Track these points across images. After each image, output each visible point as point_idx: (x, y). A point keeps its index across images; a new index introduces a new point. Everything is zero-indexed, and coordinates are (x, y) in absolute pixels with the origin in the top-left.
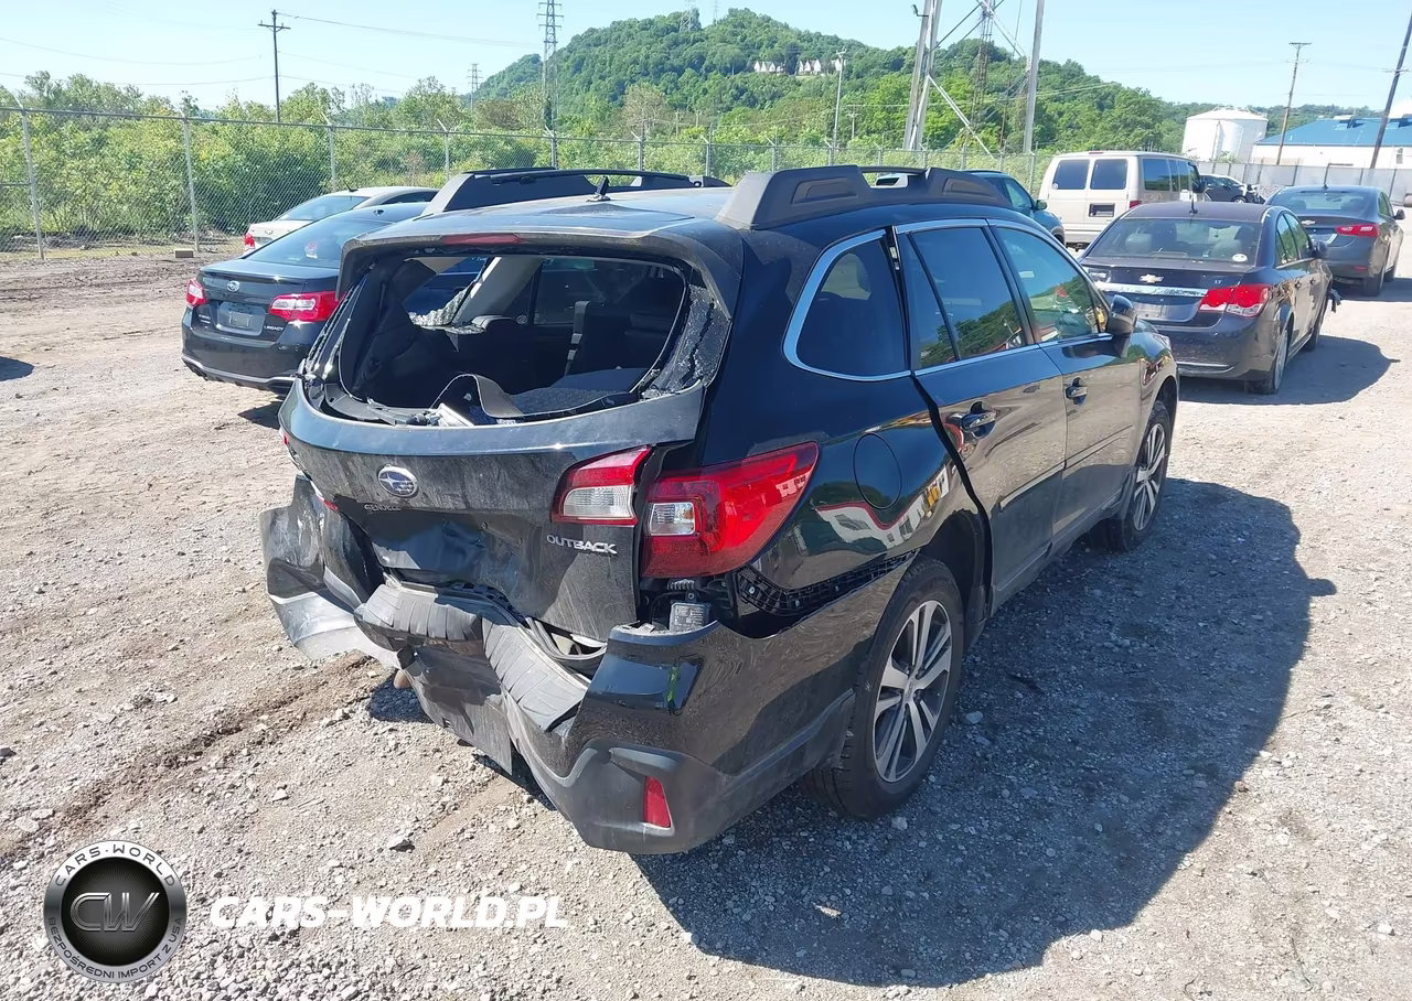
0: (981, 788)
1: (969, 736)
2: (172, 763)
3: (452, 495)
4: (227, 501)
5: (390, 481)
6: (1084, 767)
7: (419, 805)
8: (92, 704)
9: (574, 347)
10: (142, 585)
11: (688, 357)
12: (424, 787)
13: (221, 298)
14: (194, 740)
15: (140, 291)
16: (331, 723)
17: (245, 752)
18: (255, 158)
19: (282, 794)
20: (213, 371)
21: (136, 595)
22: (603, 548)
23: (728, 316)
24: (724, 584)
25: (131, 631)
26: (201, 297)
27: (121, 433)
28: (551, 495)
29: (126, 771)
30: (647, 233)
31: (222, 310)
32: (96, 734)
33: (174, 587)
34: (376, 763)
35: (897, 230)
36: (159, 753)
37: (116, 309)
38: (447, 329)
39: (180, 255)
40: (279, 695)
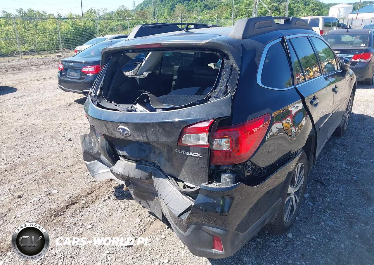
0: (314, 221)
1: (306, 202)
2: (57, 215)
3: (142, 136)
4: (72, 127)
5: (121, 131)
6: (346, 213)
7: (133, 230)
8: (33, 195)
9: (174, 80)
10: (48, 155)
11: (225, 85)
12: (134, 223)
13: (68, 68)
14: (63, 207)
15: (48, 67)
16: (104, 200)
17: (78, 211)
18: (77, 29)
19: (90, 226)
20: (66, 89)
21: (46, 157)
22: (196, 155)
23: (238, 69)
24: (240, 167)
25: (44, 169)
26: (62, 68)
27: (43, 107)
28: (178, 137)
29: (42, 218)
30: (207, 41)
31: (69, 71)
32: (34, 205)
33: (57, 155)
34: (119, 214)
35: (286, 38)
36: (52, 212)
37: (41, 72)
38: (135, 77)
39: (58, 56)
40: (89, 191)
